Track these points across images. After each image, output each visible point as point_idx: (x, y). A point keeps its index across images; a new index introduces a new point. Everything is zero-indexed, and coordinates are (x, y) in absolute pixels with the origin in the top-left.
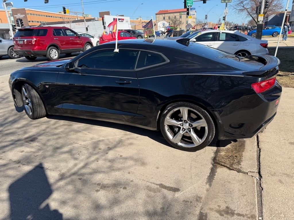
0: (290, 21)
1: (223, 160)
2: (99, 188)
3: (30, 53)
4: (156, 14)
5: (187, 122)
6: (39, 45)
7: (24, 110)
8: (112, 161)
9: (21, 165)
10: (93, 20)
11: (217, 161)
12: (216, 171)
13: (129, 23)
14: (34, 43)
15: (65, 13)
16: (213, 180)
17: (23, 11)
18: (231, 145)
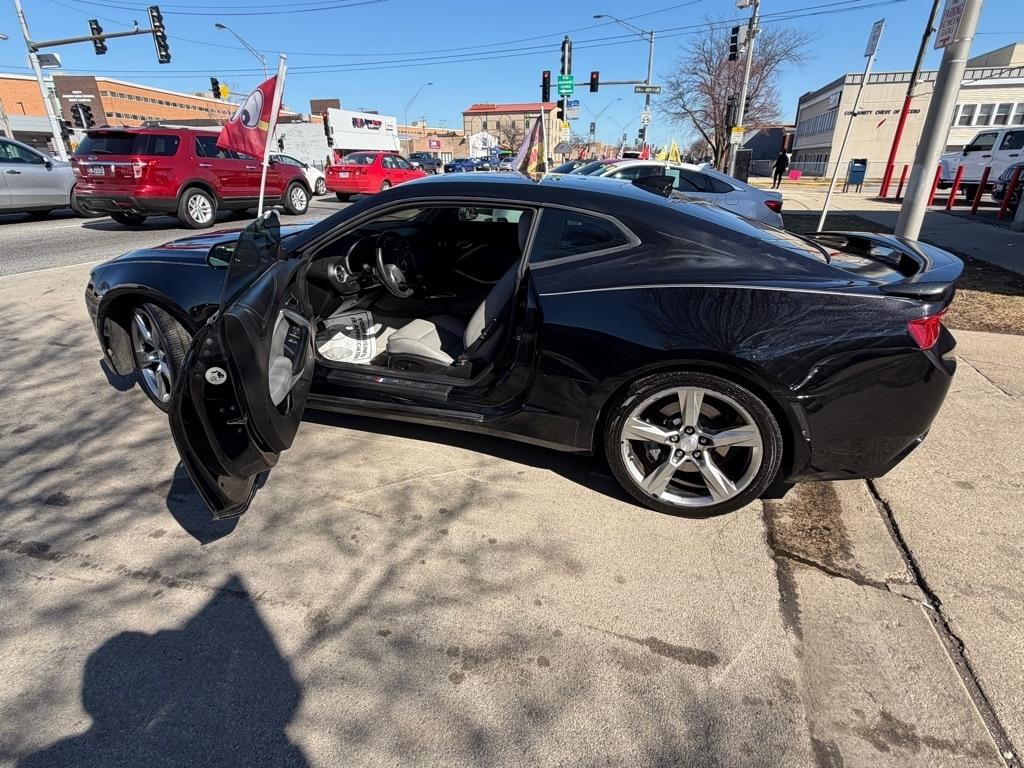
0: (794, 148)
1: (795, 542)
2: (459, 666)
3: (126, 204)
4: (465, 114)
5: (694, 432)
6: (153, 182)
7: (137, 384)
8: (470, 558)
9: (164, 588)
10: (298, 118)
11: (782, 547)
12: (795, 583)
13: (395, 132)
14: (140, 176)
15: (217, 95)
16: (800, 615)
17: (88, 84)
18: (796, 492)
